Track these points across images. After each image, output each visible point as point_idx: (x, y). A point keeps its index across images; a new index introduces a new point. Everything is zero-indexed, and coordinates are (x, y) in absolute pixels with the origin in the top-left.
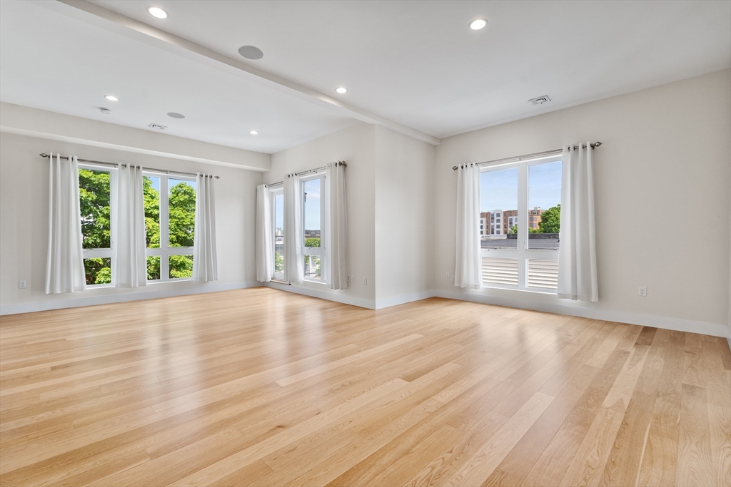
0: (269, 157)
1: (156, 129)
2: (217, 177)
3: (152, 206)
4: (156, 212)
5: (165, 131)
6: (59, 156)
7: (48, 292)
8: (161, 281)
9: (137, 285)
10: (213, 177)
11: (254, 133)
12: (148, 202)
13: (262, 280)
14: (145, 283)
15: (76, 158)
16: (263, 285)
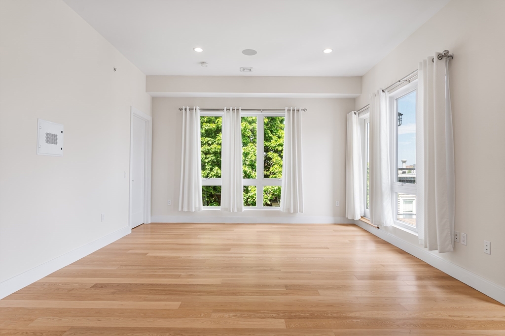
0: (359, 80)
1: (247, 73)
2: (305, 110)
3: (278, 144)
4: (280, 148)
5: (253, 73)
6: (188, 108)
7: (180, 210)
8: (256, 208)
9: (236, 211)
10: (300, 110)
11: (328, 51)
12: (276, 141)
13: (350, 218)
14: (241, 209)
15: (198, 108)
16: (353, 224)
